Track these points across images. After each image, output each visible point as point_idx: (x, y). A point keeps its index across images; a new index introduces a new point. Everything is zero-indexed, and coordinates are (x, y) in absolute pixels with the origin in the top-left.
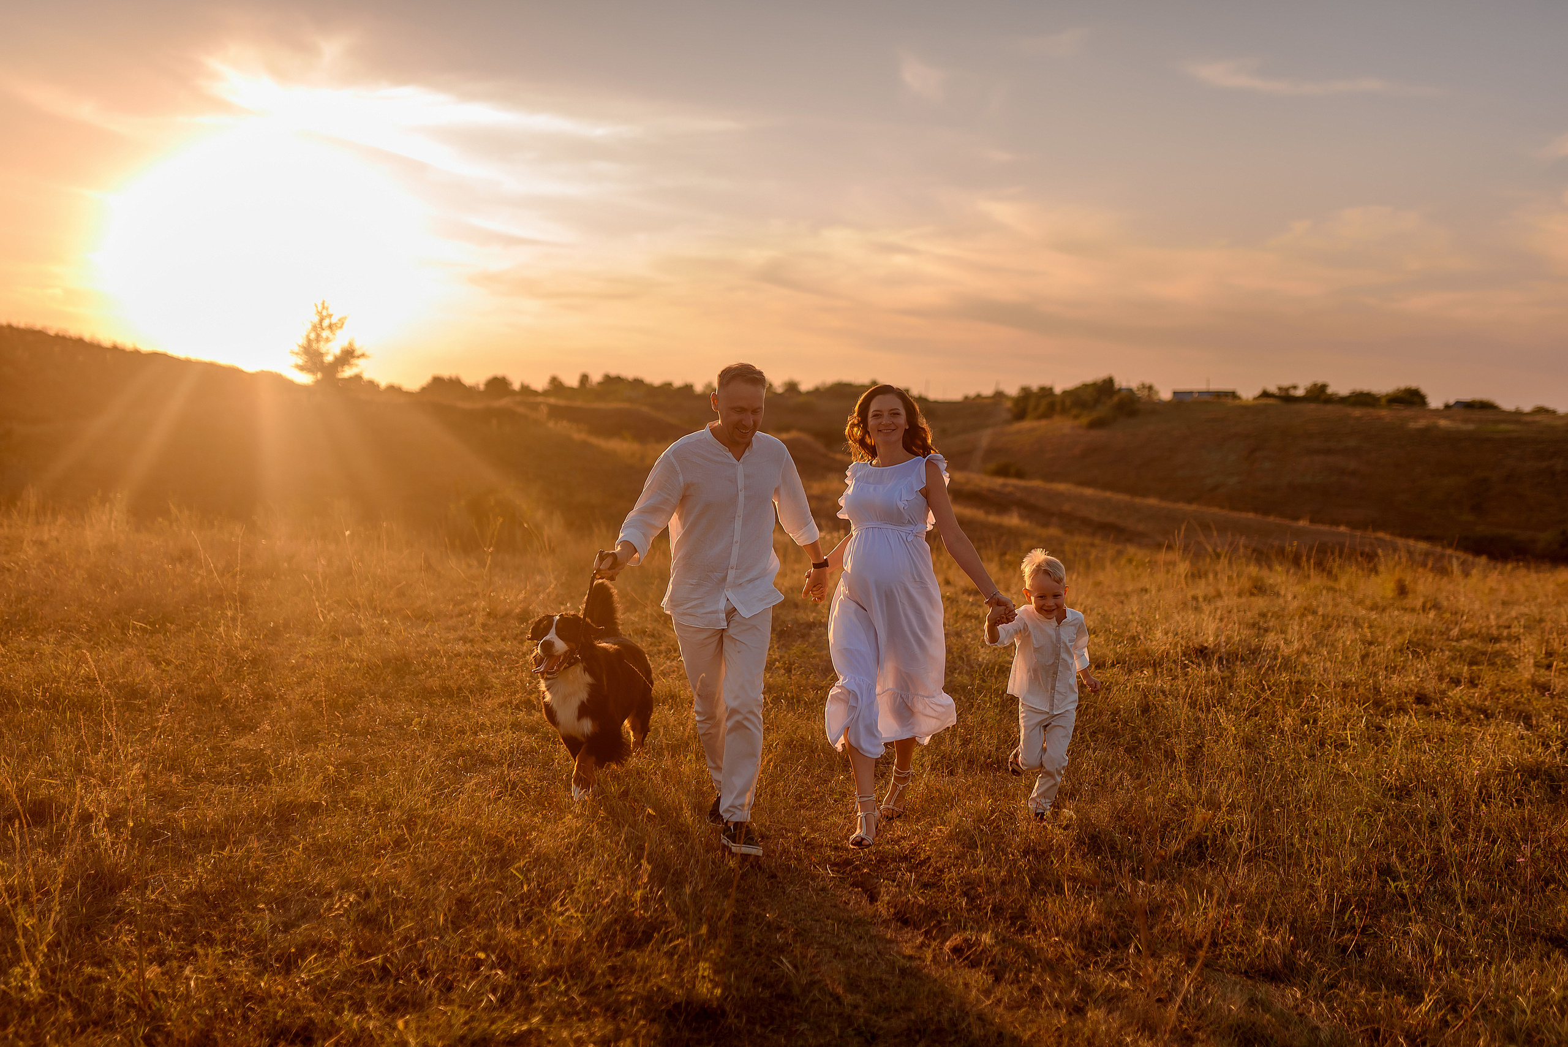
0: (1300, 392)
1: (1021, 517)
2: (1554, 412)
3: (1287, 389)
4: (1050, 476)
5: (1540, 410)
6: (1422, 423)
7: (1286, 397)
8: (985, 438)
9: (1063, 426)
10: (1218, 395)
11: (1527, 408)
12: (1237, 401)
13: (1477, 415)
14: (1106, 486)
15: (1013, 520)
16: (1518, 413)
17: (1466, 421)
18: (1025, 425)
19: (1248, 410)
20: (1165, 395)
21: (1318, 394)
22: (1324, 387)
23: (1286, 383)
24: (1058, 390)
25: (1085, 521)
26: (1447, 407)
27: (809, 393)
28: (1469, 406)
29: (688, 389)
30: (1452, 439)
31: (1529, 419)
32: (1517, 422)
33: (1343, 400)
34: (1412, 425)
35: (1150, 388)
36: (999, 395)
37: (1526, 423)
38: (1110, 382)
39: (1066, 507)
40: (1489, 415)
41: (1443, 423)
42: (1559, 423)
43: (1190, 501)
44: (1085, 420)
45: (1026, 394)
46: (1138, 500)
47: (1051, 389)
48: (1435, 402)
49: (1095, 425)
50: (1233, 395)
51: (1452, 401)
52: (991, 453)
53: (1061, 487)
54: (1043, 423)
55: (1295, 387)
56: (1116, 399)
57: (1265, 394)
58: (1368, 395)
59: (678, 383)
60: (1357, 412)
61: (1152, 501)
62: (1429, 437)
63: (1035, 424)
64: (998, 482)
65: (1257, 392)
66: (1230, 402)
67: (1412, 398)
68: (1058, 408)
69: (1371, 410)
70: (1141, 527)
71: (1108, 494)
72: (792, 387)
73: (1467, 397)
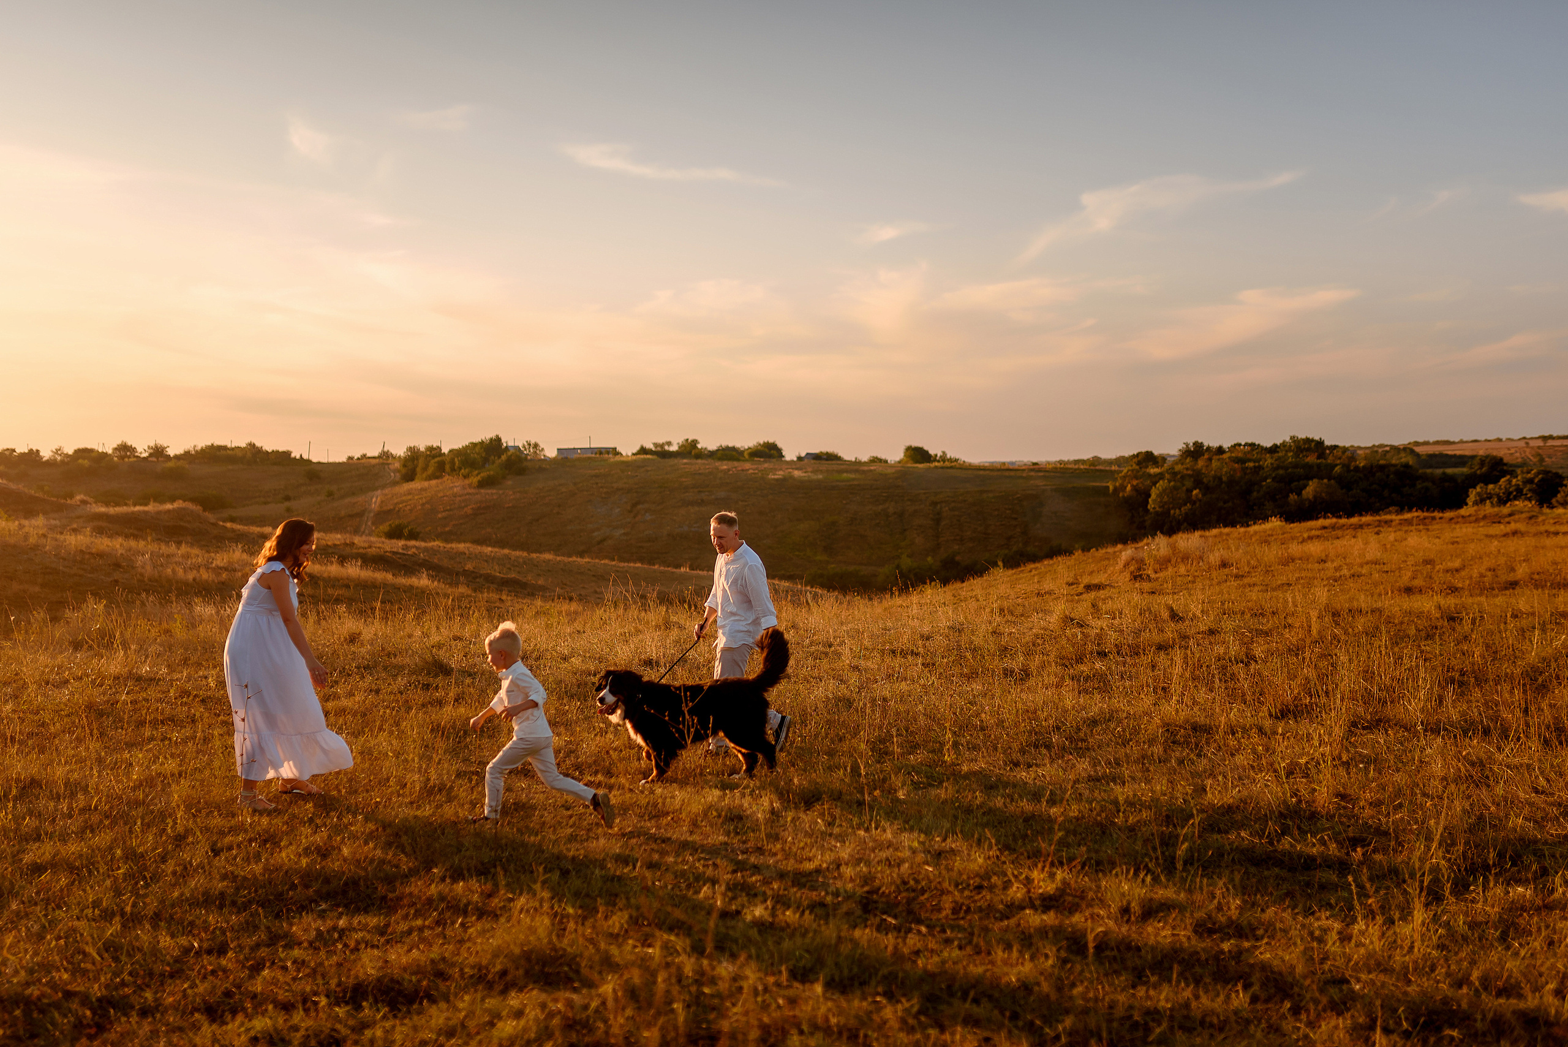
0: (674, 448)
1: (431, 577)
2: (886, 461)
3: (662, 446)
4: (447, 537)
5: (875, 460)
6: (779, 475)
7: (662, 453)
8: (376, 500)
9: (454, 485)
10: (601, 451)
11: (865, 458)
12: (618, 458)
13: (825, 465)
14: (501, 544)
15: (423, 581)
16: (858, 463)
17: (815, 472)
18: (415, 485)
19: (627, 465)
20: (551, 453)
21: (690, 449)
22: (694, 443)
23: (661, 440)
24: (445, 450)
25: (489, 579)
26: (800, 458)
27: (177, 457)
28: (817, 457)
29: (32, 456)
30: (803, 488)
31: (866, 468)
32: (857, 471)
33: (712, 455)
34: (771, 476)
35: (536, 445)
36: (386, 455)
37: (864, 472)
38: (498, 440)
39: (469, 566)
40: (833, 465)
41: (797, 473)
42: (889, 471)
43: (581, 554)
44: (474, 480)
45: (414, 455)
46: (534, 555)
47: (439, 448)
48: (790, 455)
49: (482, 484)
50: (614, 451)
51: (803, 455)
52: (382, 515)
53: (462, 546)
54: (434, 482)
55: (669, 443)
56: (504, 457)
57: (643, 451)
58: (734, 449)
59: (21, 449)
60: (724, 466)
61: (548, 556)
62: (786, 486)
63: (426, 484)
64: (399, 544)
65: (636, 449)
66: (612, 459)
67: (770, 452)
68: (447, 467)
69: (736, 464)
70: (541, 582)
71: (506, 551)
72: (158, 452)
73: (815, 450)
